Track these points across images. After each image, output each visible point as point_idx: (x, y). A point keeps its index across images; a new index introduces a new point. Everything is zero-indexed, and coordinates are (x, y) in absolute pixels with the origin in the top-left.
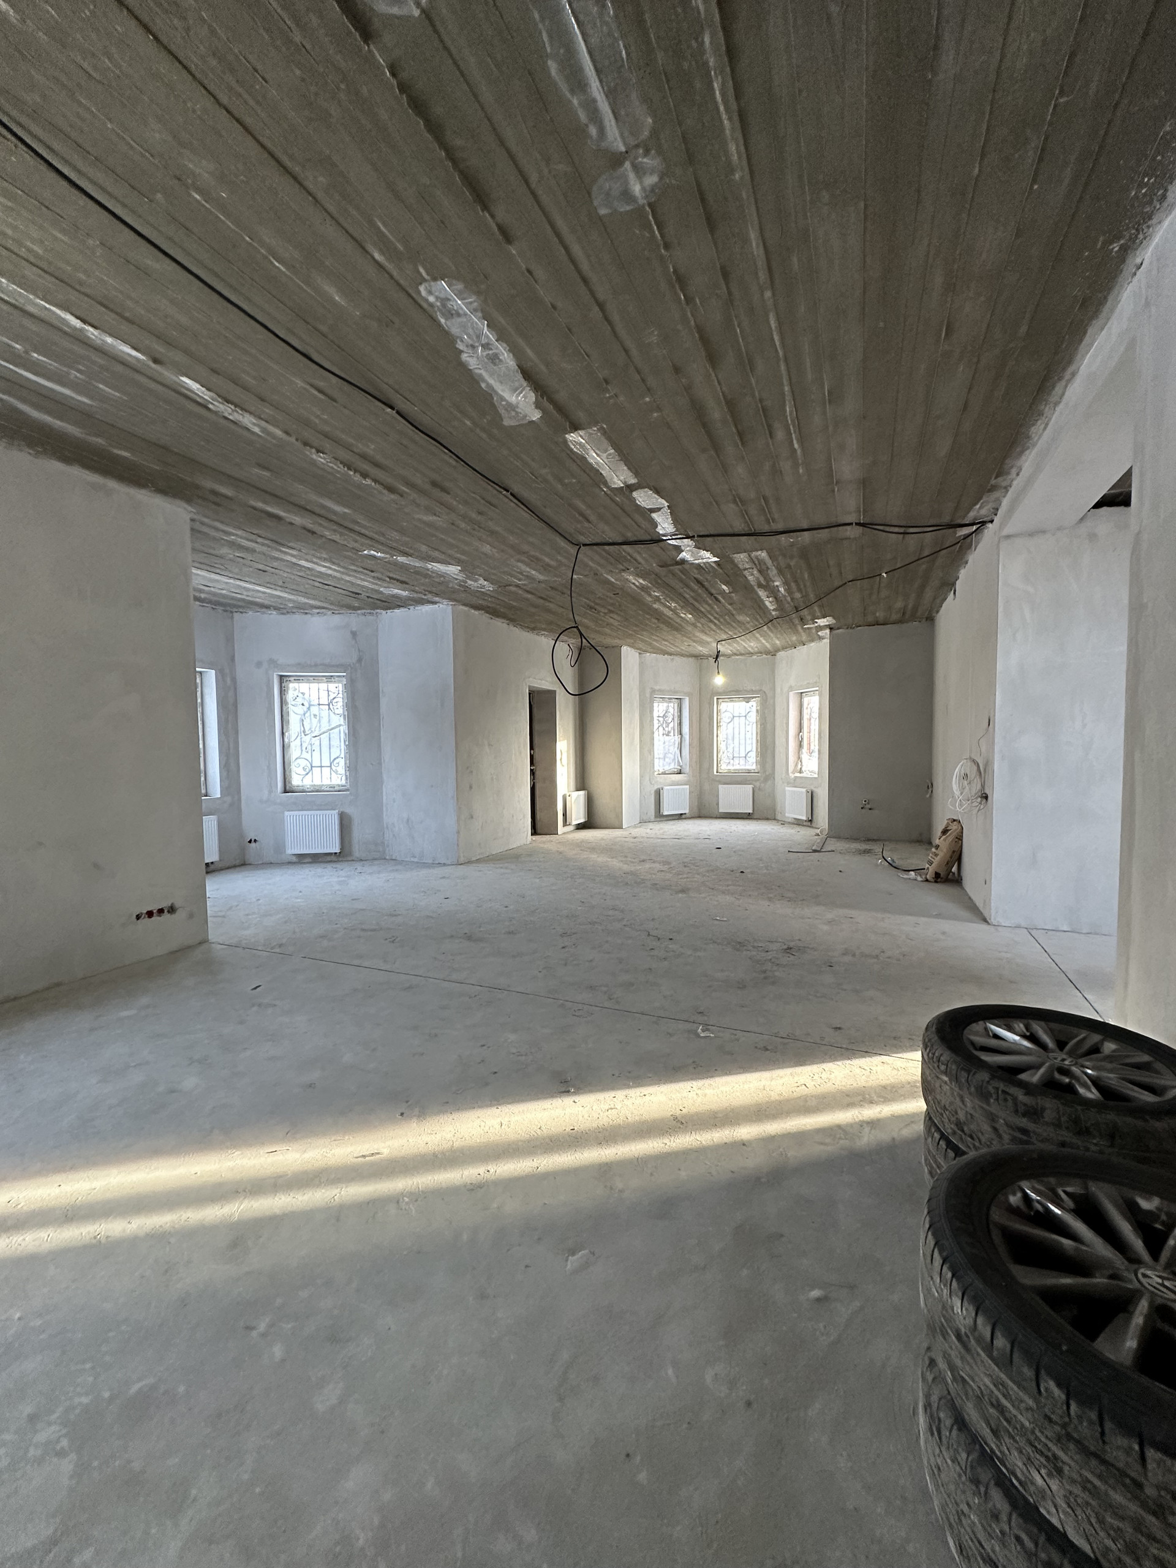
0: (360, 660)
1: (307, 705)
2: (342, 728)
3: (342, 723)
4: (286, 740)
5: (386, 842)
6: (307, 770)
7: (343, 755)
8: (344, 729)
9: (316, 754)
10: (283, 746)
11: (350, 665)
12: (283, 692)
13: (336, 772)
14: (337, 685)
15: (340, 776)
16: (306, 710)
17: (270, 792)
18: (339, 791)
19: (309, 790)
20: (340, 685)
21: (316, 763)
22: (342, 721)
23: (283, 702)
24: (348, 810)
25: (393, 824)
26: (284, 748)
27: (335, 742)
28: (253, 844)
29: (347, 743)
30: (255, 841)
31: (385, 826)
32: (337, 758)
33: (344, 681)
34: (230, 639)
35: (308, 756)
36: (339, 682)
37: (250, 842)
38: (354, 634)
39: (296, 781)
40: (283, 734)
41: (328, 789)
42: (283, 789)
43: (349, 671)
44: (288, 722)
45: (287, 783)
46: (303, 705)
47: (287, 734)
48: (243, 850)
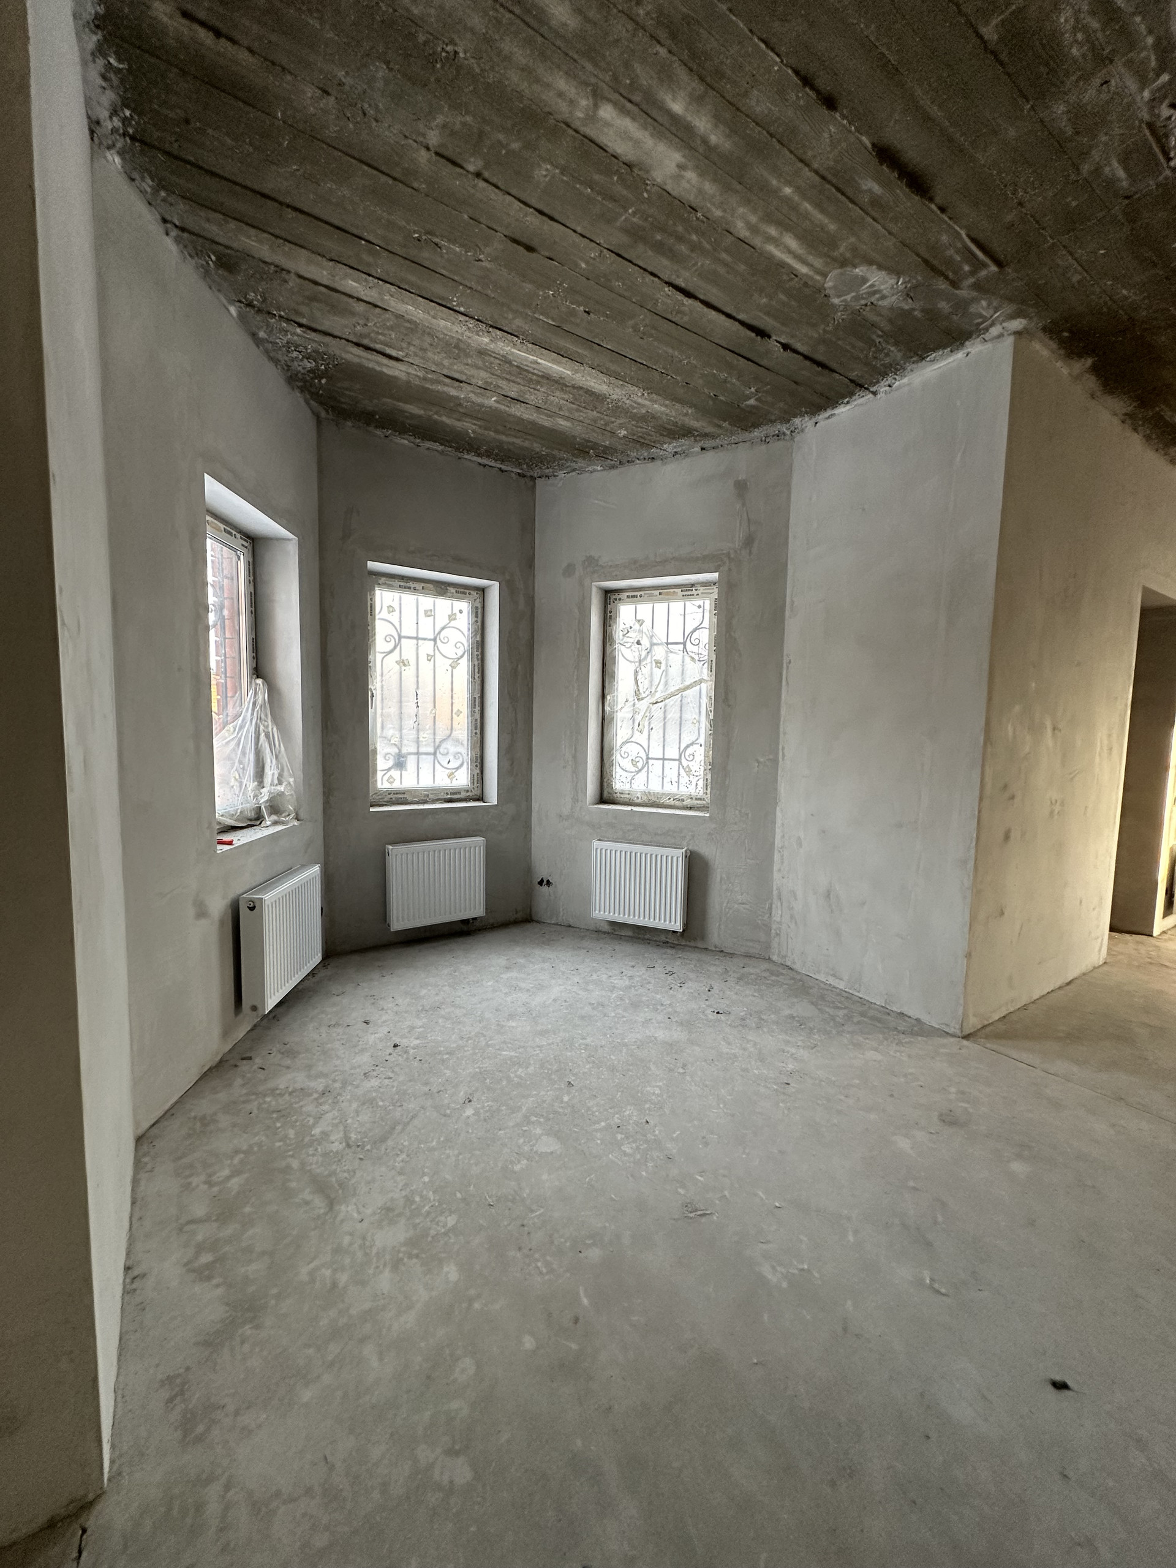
0: (749, 541)
1: (645, 642)
2: (704, 685)
3: (706, 678)
4: (607, 708)
5: (774, 926)
6: (640, 765)
7: (702, 740)
8: (707, 688)
9: (656, 735)
10: (603, 719)
11: (728, 555)
12: (608, 619)
13: (688, 771)
14: (701, 603)
15: (694, 780)
16: (644, 654)
17: (575, 800)
18: (691, 808)
19: (639, 801)
20: (707, 602)
21: (656, 752)
22: (705, 673)
23: (606, 639)
24: (706, 850)
25: (794, 894)
26: (605, 722)
27: (690, 715)
28: (545, 888)
29: (711, 717)
30: (548, 883)
31: (775, 893)
32: (692, 744)
33: (715, 592)
34: (528, 527)
35: (642, 739)
36: (706, 595)
37: (541, 883)
38: (741, 487)
39: (620, 782)
40: (603, 697)
41: (671, 802)
42: (598, 797)
43: (725, 568)
44: (613, 676)
45: (605, 784)
46: (638, 643)
47: (608, 697)
48: (529, 896)
